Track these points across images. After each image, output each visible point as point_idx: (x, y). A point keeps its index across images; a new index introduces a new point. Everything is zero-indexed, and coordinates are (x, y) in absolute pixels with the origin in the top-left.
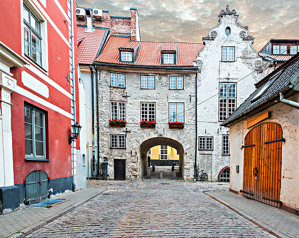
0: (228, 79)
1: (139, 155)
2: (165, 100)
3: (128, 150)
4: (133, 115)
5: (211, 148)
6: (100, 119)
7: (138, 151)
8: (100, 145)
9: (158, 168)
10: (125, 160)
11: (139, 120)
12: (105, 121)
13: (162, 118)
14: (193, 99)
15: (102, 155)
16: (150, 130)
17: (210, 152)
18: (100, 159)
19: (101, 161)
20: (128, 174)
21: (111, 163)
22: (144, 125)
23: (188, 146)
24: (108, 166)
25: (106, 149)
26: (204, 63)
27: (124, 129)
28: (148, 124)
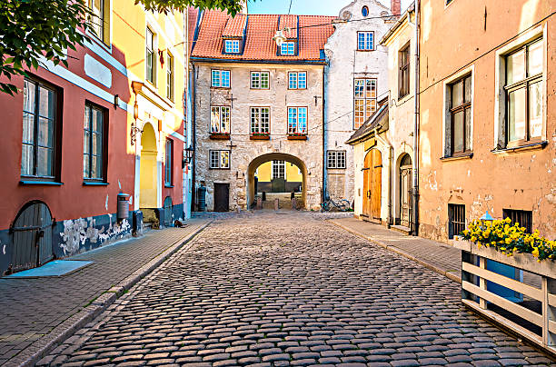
0: (365, 73)
1: (246, 177)
2: (283, 103)
3: (233, 171)
4: (240, 125)
5: (343, 166)
6: (197, 131)
7: (245, 172)
8: (197, 166)
9: (271, 196)
10: (229, 184)
11: (247, 130)
12: (203, 132)
13: (278, 128)
14: (320, 101)
15: (199, 178)
16: (262, 143)
17: (342, 171)
18: (196, 184)
19: (197, 186)
20: (232, 203)
21: (210, 188)
22: (255, 137)
23: (312, 165)
24: (207, 193)
25: (204, 170)
26: (335, 54)
27: (228, 142)
28: (260, 135)
